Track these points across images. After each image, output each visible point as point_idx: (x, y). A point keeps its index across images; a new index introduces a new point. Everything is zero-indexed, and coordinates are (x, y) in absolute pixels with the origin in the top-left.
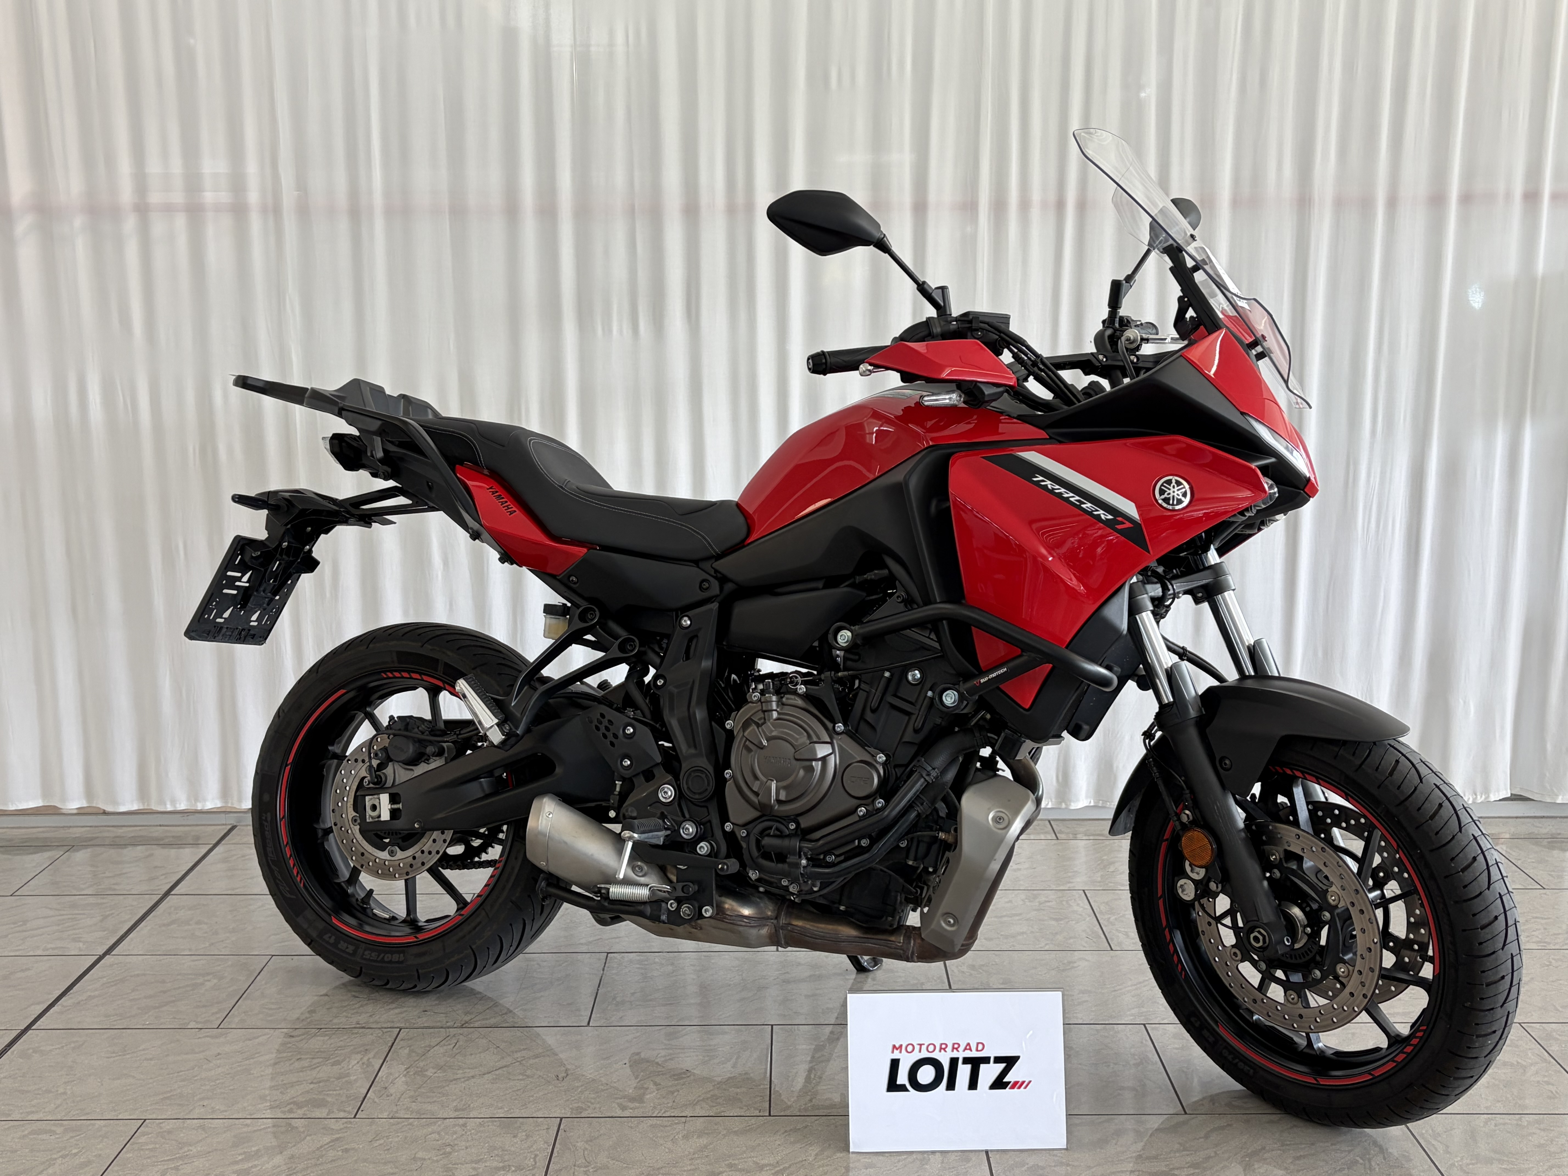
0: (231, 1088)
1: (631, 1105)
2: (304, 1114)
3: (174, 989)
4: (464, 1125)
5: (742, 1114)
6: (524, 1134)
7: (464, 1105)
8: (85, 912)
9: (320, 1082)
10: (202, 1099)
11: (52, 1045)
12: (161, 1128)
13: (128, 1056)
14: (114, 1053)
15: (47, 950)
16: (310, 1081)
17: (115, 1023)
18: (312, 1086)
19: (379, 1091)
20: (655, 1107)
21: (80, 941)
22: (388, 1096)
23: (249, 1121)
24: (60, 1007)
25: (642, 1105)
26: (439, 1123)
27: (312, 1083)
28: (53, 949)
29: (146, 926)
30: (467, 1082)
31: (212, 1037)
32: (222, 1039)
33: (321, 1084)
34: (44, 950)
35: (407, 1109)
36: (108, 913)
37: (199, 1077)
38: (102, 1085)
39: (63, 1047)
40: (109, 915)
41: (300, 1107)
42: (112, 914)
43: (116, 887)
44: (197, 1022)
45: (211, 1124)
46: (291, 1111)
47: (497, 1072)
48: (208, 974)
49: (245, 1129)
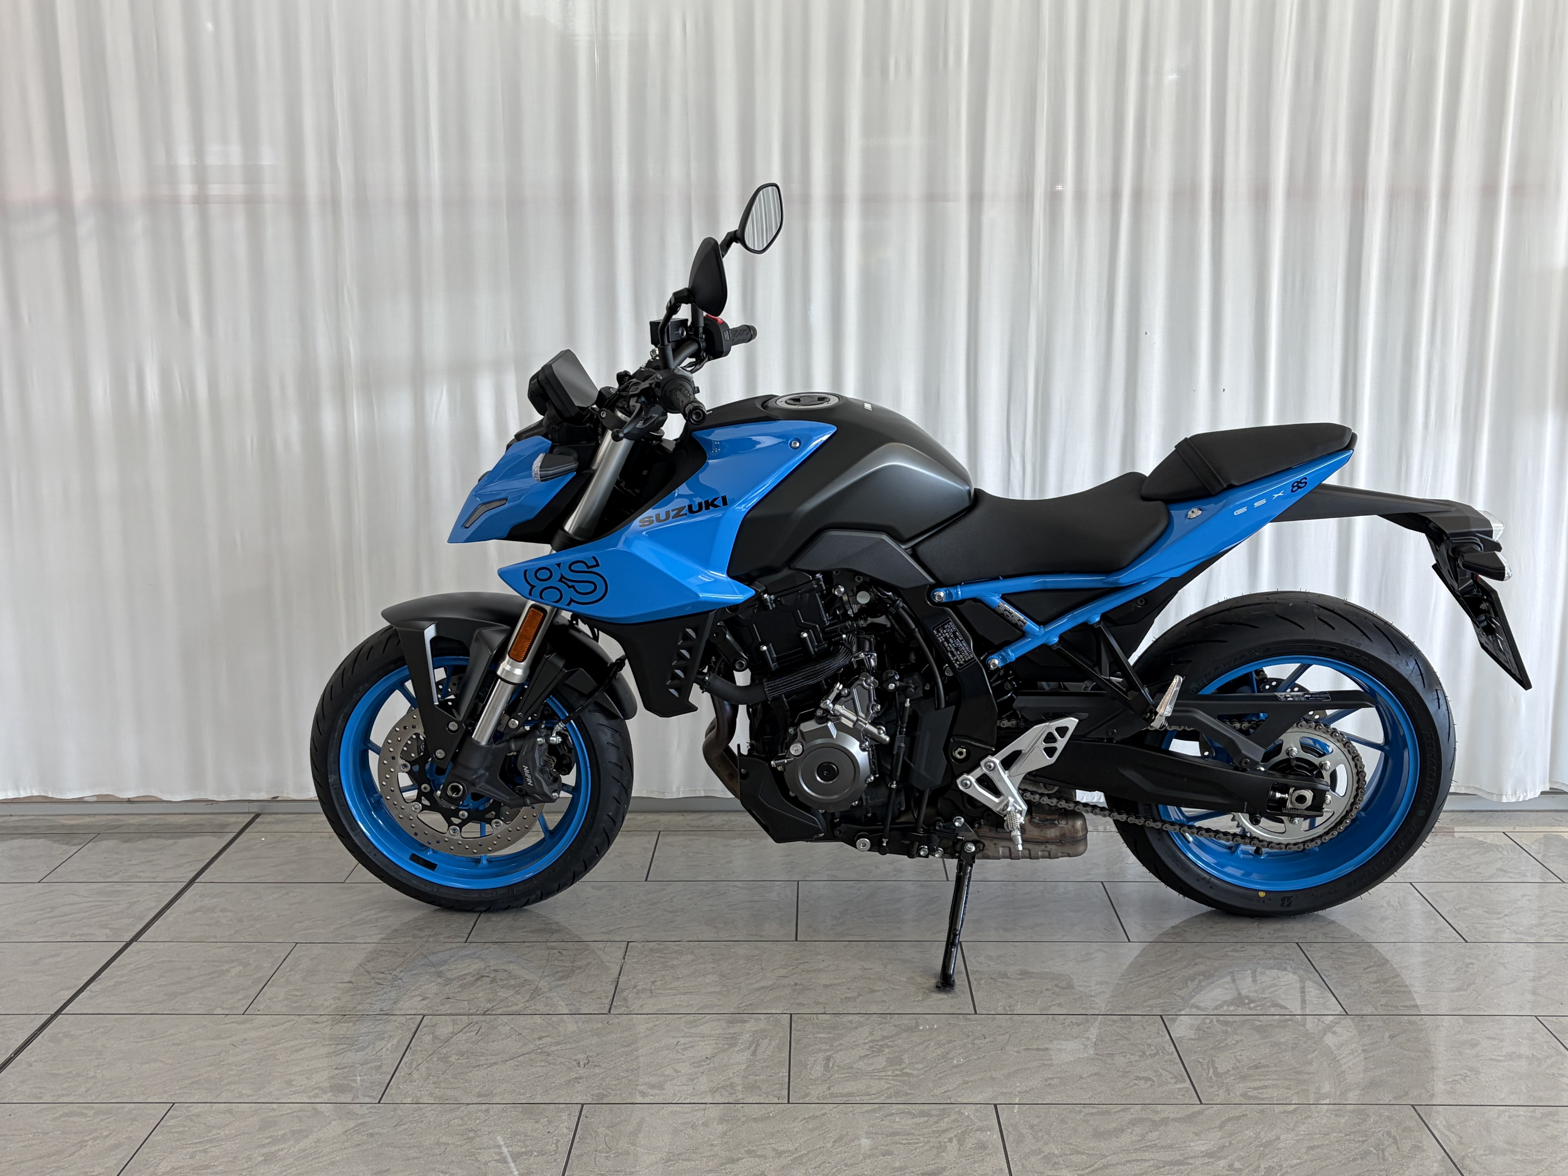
0: (258, 1073)
1: (652, 1092)
2: (329, 1099)
3: (201, 975)
4: (487, 1111)
5: (762, 1101)
6: (546, 1119)
7: (487, 1091)
8: (111, 899)
9: (345, 1068)
10: (229, 1084)
11: (82, 1030)
12: (190, 1111)
13: (156, 1041)
14: (142, 1037)
15: (76, 936)
16: (334, 1067)
17: (142, 1009)
18: (337, 1072)
19: (404, 1077)
20: (675, 1094)
21: (108, 928)
22: (411, 1082)
23: (275, 1106)
24: (89, 992)
25: (662, 1092)
26: (462, 1108)
27: (336, 1069)
28: (80, 935)
29: (172, 914)
30: (489, 1069)
31: (237, 1023)
32: (248, 1025)
33: (346, 1070)
34: (72, 937)
35: (431, 1094)
36: (135, 900)
37: (226, 1062)
38: (131, 1069)
39: (92, 1031)
40: (135, 902)
41: (325, 1093)
42: (138, 901)
43: (142, 874)
44: (223, 1009)
45: (238, 1107)
46: (316, 1096)
47: (519, 1059)
48: (233, 961)
49: (271, 1114)
